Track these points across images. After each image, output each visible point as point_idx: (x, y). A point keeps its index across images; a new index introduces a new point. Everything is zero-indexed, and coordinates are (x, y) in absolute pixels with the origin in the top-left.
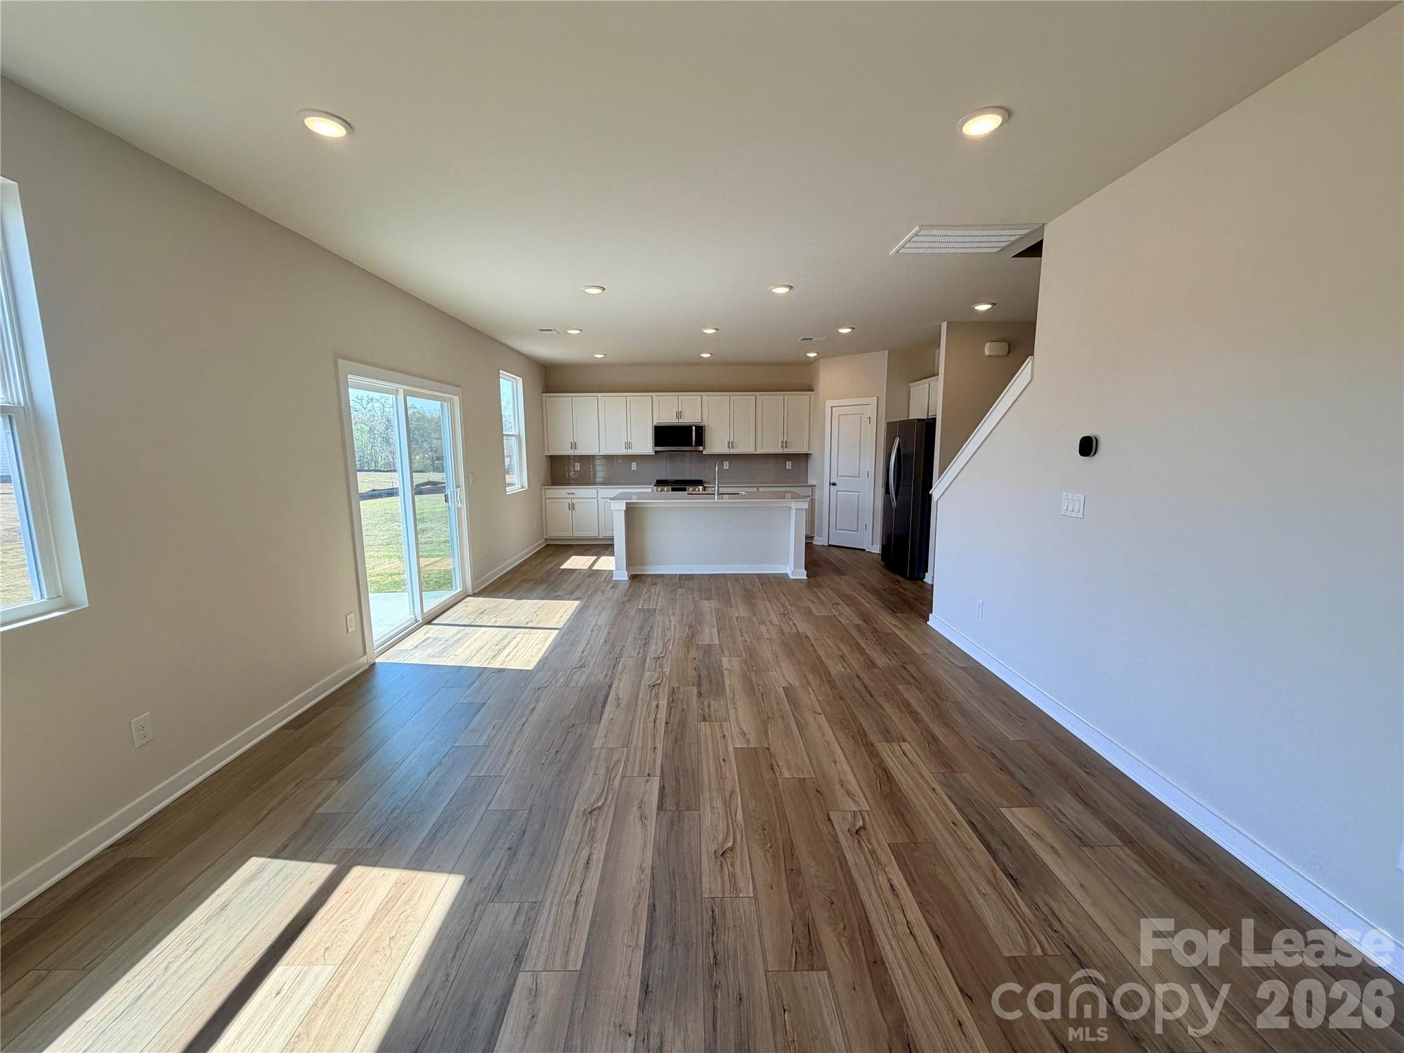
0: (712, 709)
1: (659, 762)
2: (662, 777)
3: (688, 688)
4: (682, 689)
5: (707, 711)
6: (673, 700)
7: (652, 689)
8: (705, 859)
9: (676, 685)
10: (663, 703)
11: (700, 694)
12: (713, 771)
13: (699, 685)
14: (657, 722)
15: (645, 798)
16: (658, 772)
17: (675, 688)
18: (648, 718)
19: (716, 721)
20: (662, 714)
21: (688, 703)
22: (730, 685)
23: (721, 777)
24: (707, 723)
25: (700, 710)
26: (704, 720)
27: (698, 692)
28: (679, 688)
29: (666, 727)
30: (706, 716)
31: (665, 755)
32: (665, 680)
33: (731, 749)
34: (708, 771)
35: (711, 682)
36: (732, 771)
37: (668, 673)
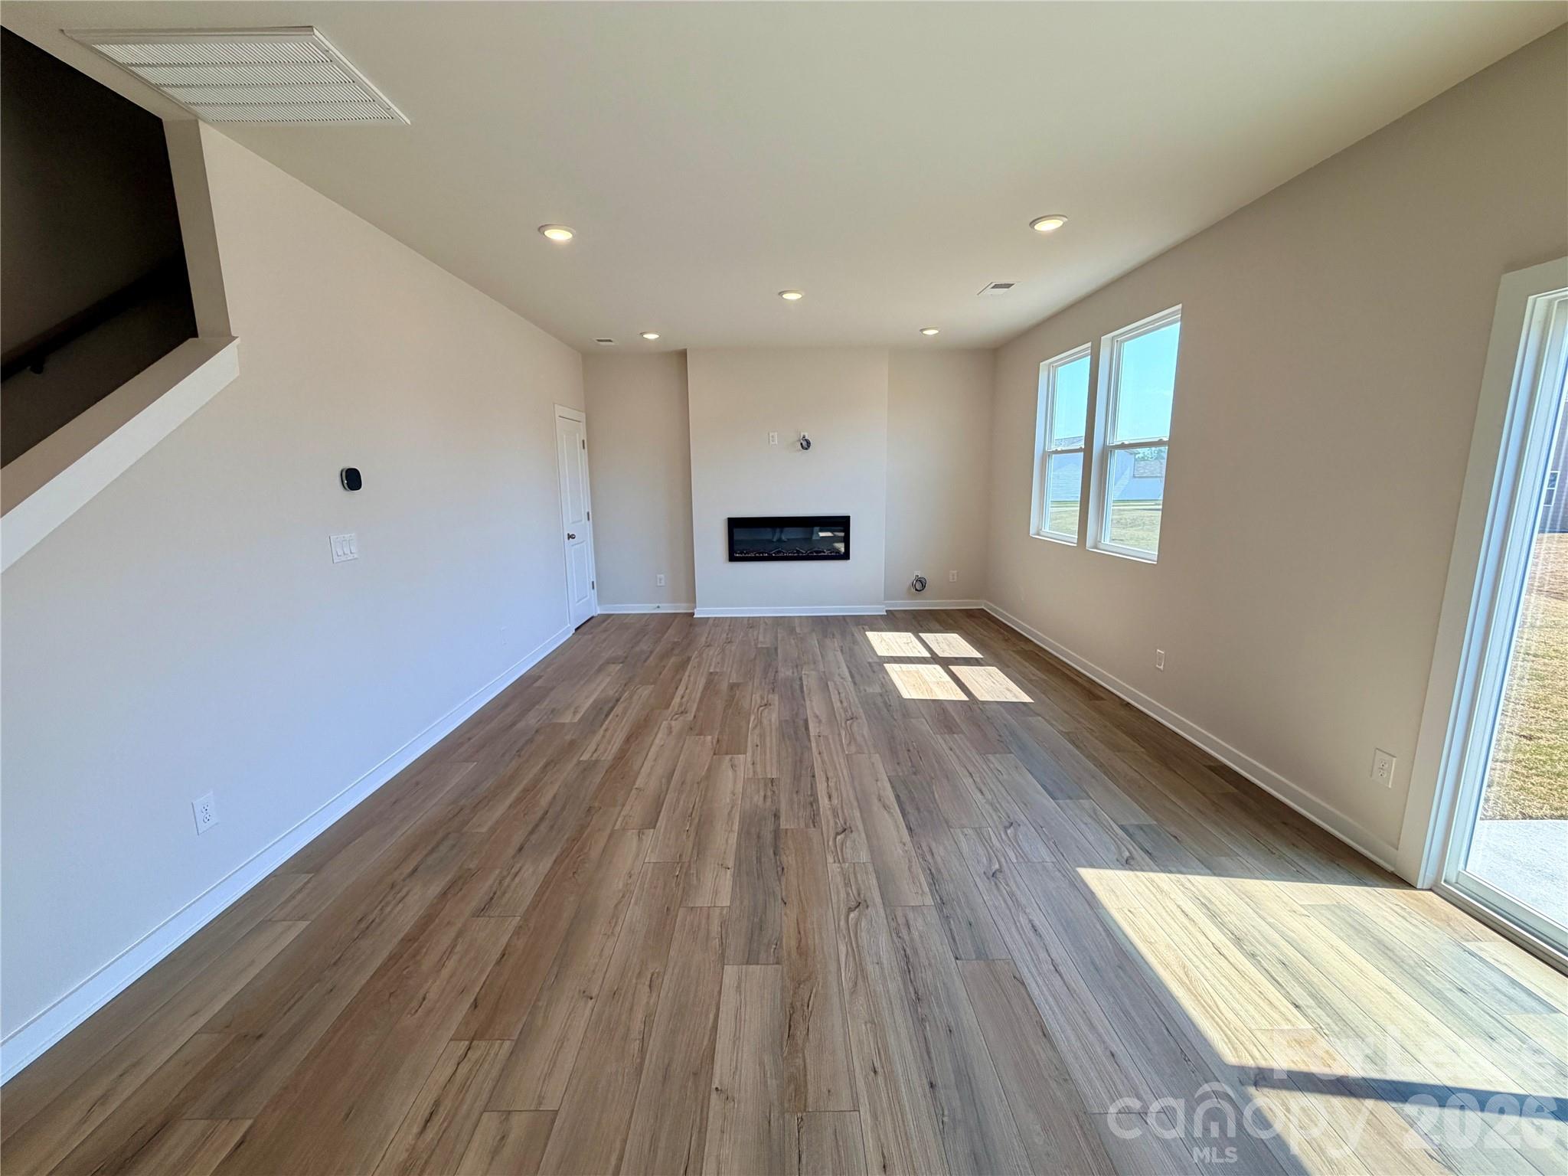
0: (762, 794)
1: (814, 745)
2: (808, 735)
3: (792, 827)
4: (802, 825)
5: (769, 790)
6: (812, 805)
7: (845, 823)
8: (777, 703)
9: (812, 830)
10: (823, 801)
11: (776, 816)
12: (768, 739)
13: (777, 833)
14: (824, 779)
15: (817, 725)
16: (812, 739)
17: (812, 826)
18: (836, 782)
19: (758, 779)
20: (821, 788)
21: (791, 801)
22: (732, 831)
23: (762, 736)
24: (769, 776)
25: (777, 792)
26: (772, 780)
27: (779, 818)
28: (807, 826)
29: (814, 773)
30: (770, 785)
31: (810, 749)
32: (831, 843)
33: (749, 754)
34: (772, 740)
35: (759, 837)
36: (753, 738)
37: (830, 859)
